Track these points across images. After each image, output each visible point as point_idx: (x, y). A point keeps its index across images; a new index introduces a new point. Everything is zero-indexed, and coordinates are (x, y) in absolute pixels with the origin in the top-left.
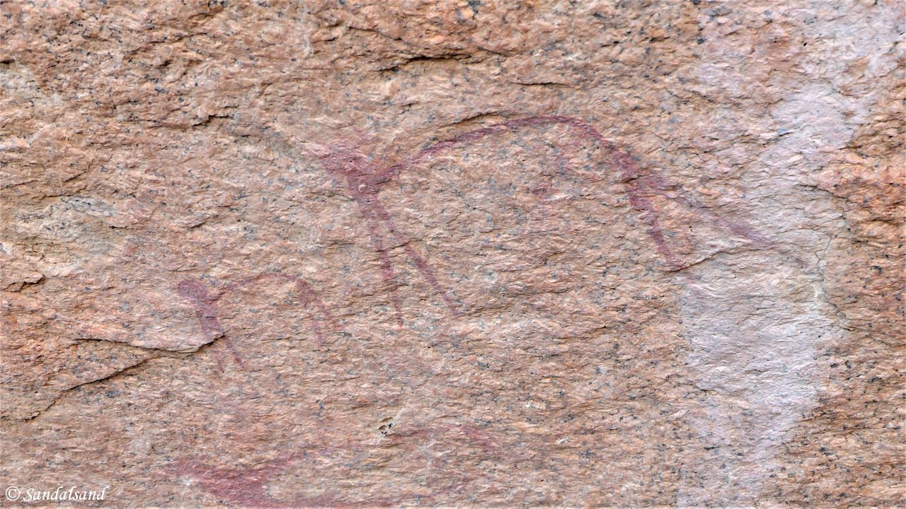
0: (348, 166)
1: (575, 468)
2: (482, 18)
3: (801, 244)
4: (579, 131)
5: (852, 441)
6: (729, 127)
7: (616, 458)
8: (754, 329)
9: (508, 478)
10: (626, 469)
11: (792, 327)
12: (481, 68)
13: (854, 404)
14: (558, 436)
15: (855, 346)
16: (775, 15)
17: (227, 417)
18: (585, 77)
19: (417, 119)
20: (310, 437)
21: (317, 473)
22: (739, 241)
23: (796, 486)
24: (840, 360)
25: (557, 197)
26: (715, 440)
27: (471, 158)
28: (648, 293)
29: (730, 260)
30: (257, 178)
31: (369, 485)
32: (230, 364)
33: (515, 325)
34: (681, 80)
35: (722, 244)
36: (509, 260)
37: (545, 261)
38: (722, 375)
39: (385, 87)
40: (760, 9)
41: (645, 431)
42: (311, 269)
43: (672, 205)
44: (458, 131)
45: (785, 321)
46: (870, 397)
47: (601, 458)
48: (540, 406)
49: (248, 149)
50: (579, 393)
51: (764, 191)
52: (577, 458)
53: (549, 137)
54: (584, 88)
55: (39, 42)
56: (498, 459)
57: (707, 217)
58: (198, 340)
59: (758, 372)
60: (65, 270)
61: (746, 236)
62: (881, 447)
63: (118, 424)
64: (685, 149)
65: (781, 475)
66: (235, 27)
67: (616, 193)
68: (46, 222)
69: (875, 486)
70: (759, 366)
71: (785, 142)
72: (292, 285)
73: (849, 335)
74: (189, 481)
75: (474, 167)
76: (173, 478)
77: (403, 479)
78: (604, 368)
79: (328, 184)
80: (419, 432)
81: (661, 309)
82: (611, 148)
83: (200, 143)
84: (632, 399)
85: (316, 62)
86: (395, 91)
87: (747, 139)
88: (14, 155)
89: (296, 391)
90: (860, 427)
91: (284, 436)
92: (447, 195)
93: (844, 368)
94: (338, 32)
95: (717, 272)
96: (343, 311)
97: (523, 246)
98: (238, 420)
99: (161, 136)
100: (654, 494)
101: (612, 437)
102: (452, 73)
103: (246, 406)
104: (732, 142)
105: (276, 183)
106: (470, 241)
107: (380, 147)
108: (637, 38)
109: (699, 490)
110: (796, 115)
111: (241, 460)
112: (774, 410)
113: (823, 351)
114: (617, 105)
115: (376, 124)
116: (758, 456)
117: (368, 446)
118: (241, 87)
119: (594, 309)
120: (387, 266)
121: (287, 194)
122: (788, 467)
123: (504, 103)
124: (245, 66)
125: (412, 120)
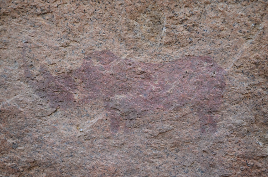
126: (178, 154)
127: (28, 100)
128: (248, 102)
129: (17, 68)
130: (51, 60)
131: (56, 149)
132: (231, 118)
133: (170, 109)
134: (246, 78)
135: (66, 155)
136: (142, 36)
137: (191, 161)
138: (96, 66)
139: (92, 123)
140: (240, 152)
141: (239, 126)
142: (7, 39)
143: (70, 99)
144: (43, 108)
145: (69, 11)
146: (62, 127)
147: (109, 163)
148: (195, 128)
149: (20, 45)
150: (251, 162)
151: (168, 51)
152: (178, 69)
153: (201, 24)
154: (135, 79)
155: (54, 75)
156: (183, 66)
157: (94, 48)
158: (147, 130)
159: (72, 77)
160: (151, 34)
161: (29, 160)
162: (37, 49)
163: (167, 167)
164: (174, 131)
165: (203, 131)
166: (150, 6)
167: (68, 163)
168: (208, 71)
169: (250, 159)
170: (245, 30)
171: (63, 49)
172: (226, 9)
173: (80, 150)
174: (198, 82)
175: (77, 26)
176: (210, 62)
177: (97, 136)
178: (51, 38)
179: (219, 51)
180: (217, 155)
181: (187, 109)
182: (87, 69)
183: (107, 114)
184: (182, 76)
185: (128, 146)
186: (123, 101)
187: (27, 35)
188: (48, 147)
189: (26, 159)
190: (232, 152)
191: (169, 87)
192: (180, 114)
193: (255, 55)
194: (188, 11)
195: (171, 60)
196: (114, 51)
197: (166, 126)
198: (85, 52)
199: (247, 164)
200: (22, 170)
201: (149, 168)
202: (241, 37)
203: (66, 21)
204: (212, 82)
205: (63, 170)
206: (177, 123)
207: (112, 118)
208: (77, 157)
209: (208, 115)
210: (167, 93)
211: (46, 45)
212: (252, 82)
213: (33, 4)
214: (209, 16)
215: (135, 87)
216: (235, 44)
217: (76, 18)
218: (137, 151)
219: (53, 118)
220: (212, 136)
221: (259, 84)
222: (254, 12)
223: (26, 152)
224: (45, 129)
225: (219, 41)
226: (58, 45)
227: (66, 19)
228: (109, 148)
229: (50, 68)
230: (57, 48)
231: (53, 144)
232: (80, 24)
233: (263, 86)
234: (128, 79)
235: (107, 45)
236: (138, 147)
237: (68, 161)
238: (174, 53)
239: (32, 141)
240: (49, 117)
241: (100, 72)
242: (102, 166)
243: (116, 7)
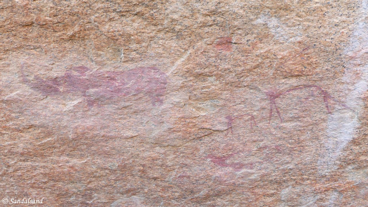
0: (271, 94)
1: (297, 155)
2: (306, 70)
3: (355, 108)
4: (318, 88)
5: (358, 147)
6: (346, 87)
7: (306, 152)
8: (342, 124)
9: (281, 157)
10: (308, 155)
11: (350, 124)
12: (303, 78)
13: (360, 139)
14: (295, 147)
15: (362, 127)
16: (358, 69)
17: (224, 145)
18: (321, 79)
19: (287, 86)
20: (241, 149)
21: (239, 157)
22: (343, 107)
23: (344, 158)
24: (358, 130)
25: (310, 100)
26: (329, 148)
27: (295, 93)
28: (322, 117)
29: (340, 111)
30: (251, 96)
31: (250, 160)
32: (230, 133)
33: (293, 124)
34: (339, 80)
35: (340, 108)
36: (297, 111)
37: (303, 111)
38: (333, 134)
39: (283, 80)
40: (356, 68)
41: (314, 146)
42: (255, 113)
43: (332, 101)
44: (294, 88)
45: (349, 122)
46: (363, 138)
47: (303, 152)
48: (293, 141)
49: (251, 91)
50: (302, 138)
51: (350, 98)
52: (297, 152)
53: (311, 89)
54: (321, 81)
55: (220, 73)
56: (280, 153)
57: (338, 103)
58: (226, 128)
59: (341, 133)
60: (204, 114)
61: (345, 106)
62: (364, 148)
63: (199, 147)
64: (336, 91)
65: (341, 155)
66: (259, 70)
67: (321, 99)
68: (204, 105)
69: (361, 157)
70: (341, 132)
71: (356, 90)
72: (250, 117)
73: (361, 125)
74: (209, 160)
75: (296, 94)
76: (205, 159)
77: (257, 158)
78: (309, 132)
79: (266, 97)
80: (265, 147)
81: (324, 120)
82: (323, 91)
83: (242, 90)
84: (313, 139)
85: (272, 76)
86: (285, 81)
87: (349, 90)
88: (205, 92)
89: (242, 139)
90: (360, 144)
91: (235, 149)
92: (289, 99)
93: (359, 132)
94: (278, 72)
95: (337, 113)
96: (258, 122)
97: (300, 109)
98: (227, 145)
99: (235, 89)
100: (313, 160)
101: (306, 148)
102: (297, 78)
103: (230, 142)
104: (346, 90)
105: (255, 97)
106: (290, 108)
107: (279, 91)
108: (333, 73)
109: (323, 159)
110: (358, 85)
111: (223, 155)
112: (343, 141)
113: (355, 128)
114: (326, 84)
115: (279, 87)
116: (337, 151)
117: (253, 151)
118: (255, 80)
119: (311, 121)
120: (271, 113)
121: (256, 99)
122: (343, 153)
123: (305, 83)
124: (258, 77)
125: (286, 86)
126: (138, 116)
127: (27, 93)
128: (183, 90)
129: (17, 77)
130: (42, 72)
131: (47, 118)
132: (172, 98)
133: (129, 95)
134: (181, 78)
135: (56, 121)
136: (107, 58)
137: (147, 120)
138: (75, 74)
139: (74, 103)
140: (180, 115)
141: (179, 103)
142: (9, 62)
143: (56, 91)
144: (37, 97)
145: (54, 48)
146: (52, 106)
147: (88, 124)
148: (148, 103)
149: (18, 65)
150: (188, 120)
151: (126, 65)
152: (134, 74)
153: (148, 51)
154: (104, 81)
155: (45, 80)
156: (137, 72)
157: (73, 65)
158: (114, 106)
159: (58, 80)
160: (113, 57)
161: (28, 125)
162: (31, 67)
163: (130, 124)
164: (133, 105)
165: (154, 105)
166: (112, 45)
167: (57, 125)
168: (154, 75)
169: (187, 118)
170: (179, 53)
171: (51, 66)
172: (165, 43)
173: (66, 118)
174: (148, 81)
175: (60, 55)
176: (156, 69)
177: (78, 110)
178: (41, 61)
179: (162, 64)
180: (165, 117)
181: (141, 95)
182: (68, 76)
183: (84, 99)
184: (137, 78)
185: (101, 115)
186: (96, 92)
187: (24, 60)
188: (42, 117)
189: (26, 124)
190: (174, 116)
191: (127, 84)
192: (136, 97)
193: (186, 67)
194: (138, 45)
195: (128, 69)
196: (88, 66)
197: (127, 104)
198: (67, 67)
199: (185, 121)
200: (22, 129)
201: (117, 125)
202: (175, 57)
203: (52, 52)
204: (158, 81)
205: (54, 129)
206: (135, 102)
207: (88, 101)
208: (64, 122)
209: (156, 97)
210: (127, 87)
211: (38, 65)
212: (185, 80)
213: (28, 44)
214: (153, 47)
215: (104, 84)
216: (173, 60)
217: (59, 51)
218: (108, 117)
219: (45, 101)
220: (160, 108)
221: (191, 80)
222: (184, 45)
223: (25, 120)
224: (39, 107)
225: (161, 59)
226: (47, 64)
227: (52, 51)
228: (87, 116)
229: (42, 76)
230: (46, 66)
231: (45, 116)
232: (62, 53)
233: (193, 81)
234: (98, 81)
235: (83, 63)
236: (108, 114)
237: (57, 124)
238: (131, 65)
239: (29, 114)
240: (41, 101)
241: (78, 78)
242: (82, 126)
243: (87, 45)
